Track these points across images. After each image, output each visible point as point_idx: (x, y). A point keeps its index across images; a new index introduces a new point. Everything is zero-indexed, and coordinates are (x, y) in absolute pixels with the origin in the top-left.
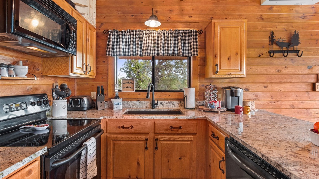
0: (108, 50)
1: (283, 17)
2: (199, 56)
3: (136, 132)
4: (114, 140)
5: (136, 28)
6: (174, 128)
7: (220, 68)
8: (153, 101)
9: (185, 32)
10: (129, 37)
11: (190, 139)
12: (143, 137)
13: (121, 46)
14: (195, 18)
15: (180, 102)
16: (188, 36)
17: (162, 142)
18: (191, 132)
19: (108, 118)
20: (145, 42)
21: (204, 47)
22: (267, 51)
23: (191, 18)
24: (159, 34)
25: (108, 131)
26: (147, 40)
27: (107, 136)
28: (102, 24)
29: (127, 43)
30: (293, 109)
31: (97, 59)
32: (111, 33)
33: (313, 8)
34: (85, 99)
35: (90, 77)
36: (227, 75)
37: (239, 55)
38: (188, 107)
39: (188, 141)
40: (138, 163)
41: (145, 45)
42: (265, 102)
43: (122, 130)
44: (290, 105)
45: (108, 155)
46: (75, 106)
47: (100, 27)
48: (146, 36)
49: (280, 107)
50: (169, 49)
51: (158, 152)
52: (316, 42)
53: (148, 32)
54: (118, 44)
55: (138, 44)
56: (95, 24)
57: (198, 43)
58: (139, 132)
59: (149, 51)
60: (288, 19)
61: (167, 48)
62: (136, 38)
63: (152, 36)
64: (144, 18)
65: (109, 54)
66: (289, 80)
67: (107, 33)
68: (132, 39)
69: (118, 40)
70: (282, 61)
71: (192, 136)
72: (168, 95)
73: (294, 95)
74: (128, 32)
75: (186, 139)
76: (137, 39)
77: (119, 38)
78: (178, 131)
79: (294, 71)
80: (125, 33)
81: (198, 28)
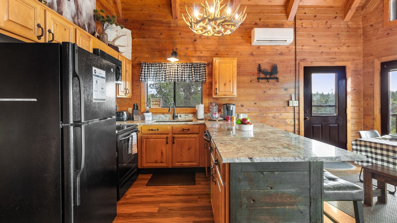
0: (141, 77)
1: (267, 54)
2: (208, 81)
3: (160, 133)
4: (147, 138)
5: (162, 61)
6: (185, 130)
7: (219, 91)
8: (174, 114)
9: (197, 64)
10: (157, 68)
11: (195, 137)
12: (165, 136)
13: (150, 75)
14: (205, 54)
15: (194, 115)
16: (199, 67)
17: (177, 139)
18: (196, 132)
19: (142, 124)
20: (168, 72)
21: (211, 74)
22: (256, 78)
23: (202, 54)
24: (178, 65)
25: (142, 133)
26: (169, 70)
27: (141, 136)
28: (136, 58)
29: (155, 73)
30: (275, 119)
31: (132, 83)
32: (143, 65)
33: (288, 47)
34: (125, 113)
35: (128, 97)
36: (224, 95)
37: (232, 82)
38: (199, 118)
39: (194, 138)
40: (162, 153)
41: (168, 74)
42: (255, 114)
43: (151, 132)
44: (272, 116)
45: (143, 148)
46: (118, 118)
47: (135, 60)
48: (169, 67)
49: (265, 118)
50: (186, 76)
51: (175, 146)
52: (290, 72)
53: (170, 64)
54: (148, 73)
55: (163, 73)
56: (131, 57)
57: (206, 73)
58: (163, 133)
59: (171, 78)
60: (271, 55)
61: (184, 76)
62: (161, 68)
63: (173, 67)
64: (167, 53)
65: (142, 81)
66: (272, 98)
67: (140, 65)
68: (158, 70)
69: (148, 70)
70: (267, 85)
71: (196, 135)
72: (185, 110)
73: (275, 109)
74: (155, 64)
75: (192, 137)
76: (162, 70)
77: (149, 69)
78: (187, 131)
79: (275, 92)
80: (153, 65)
81: (207, 61)
